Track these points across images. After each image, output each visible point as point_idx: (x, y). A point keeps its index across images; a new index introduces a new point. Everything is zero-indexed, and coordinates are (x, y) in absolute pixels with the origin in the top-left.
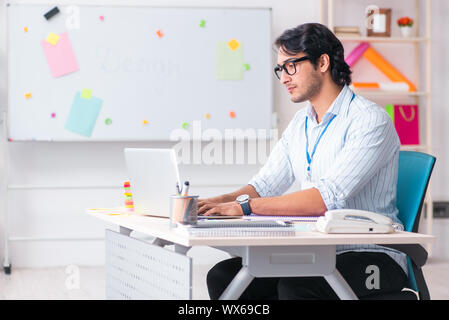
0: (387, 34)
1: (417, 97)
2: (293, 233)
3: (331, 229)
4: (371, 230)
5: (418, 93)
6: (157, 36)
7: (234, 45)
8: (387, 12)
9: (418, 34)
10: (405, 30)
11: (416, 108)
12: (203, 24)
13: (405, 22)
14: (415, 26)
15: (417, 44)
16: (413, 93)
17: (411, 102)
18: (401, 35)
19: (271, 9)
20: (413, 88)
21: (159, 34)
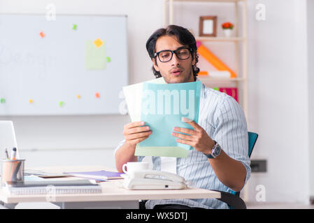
0: (214, 35)
1: (237, 82)
2: (100, 191)
3: (133, 186)
4: (167, 186)
5: (238, 79)
6: (40, 36)
7: (98, 43)
8: (214, 19)
9: (237, 35)
10: (228, 32)
11: (236, 90)
12: (75, 27)
13: (227, 26)
14: (235, 29)
15: (236, 42)
16: (234, 79)
17: (232, 86)
18: (224, 35)
19: (126, 16)
20: (233, 75)
21: (42, 35)
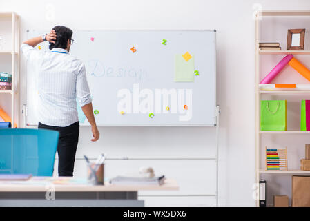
0: (301, 48)
8: (301, 32)
12: (165, 43)
19: (215, 31)
21: (133, 50)
